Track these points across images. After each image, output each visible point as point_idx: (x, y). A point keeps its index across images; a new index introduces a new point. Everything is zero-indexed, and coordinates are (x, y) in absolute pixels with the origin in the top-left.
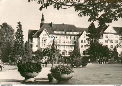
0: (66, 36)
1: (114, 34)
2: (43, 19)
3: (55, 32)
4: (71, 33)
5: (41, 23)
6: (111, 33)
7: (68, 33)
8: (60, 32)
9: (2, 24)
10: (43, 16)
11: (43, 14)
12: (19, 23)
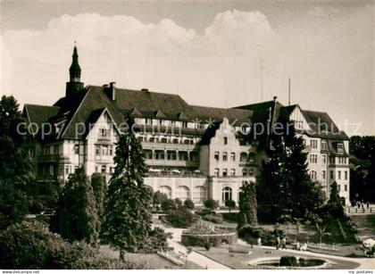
2: (75, 70)
5: (67, 83)
10: (75, 56)
11: (75, 50)
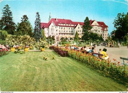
0: (68, 28)
1: (98, 26)
3: (59, 24)
4: (70, 25)
5: (49, 18)
6: (96, 26)
7: (67, 25)
8: (62, 25)
9: (23, 16)
12: (38, 13)
